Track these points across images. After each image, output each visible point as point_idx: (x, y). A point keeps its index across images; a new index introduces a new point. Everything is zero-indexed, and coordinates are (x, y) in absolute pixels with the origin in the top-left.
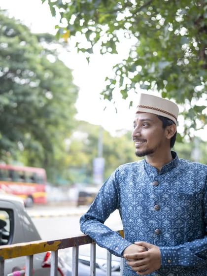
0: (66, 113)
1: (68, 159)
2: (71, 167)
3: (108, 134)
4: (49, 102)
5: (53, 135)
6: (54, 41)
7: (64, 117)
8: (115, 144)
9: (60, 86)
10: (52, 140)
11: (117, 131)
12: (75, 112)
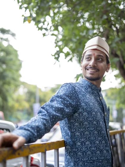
0: (15, 77)
1: (16, 105)
2: (18, 110)
3: (40, 90)
4: (5, 71)
5: (7, 91)
6: (7, 32)
7: (14, 79)
8: (45, 96)
9: (11, 60)
10: (7, 94)
11: (45, 88)
12: (20, 76)
